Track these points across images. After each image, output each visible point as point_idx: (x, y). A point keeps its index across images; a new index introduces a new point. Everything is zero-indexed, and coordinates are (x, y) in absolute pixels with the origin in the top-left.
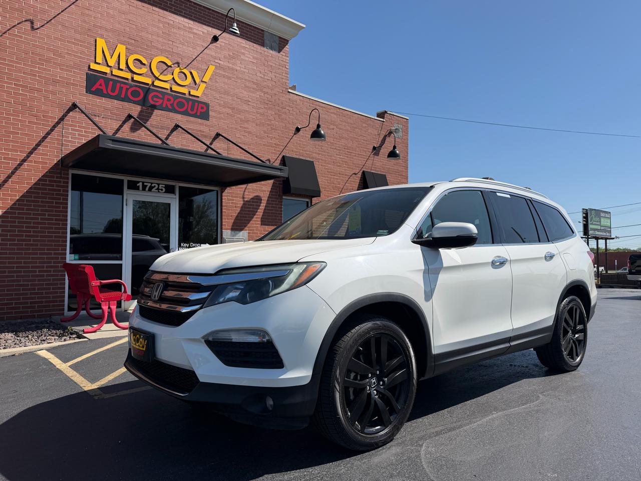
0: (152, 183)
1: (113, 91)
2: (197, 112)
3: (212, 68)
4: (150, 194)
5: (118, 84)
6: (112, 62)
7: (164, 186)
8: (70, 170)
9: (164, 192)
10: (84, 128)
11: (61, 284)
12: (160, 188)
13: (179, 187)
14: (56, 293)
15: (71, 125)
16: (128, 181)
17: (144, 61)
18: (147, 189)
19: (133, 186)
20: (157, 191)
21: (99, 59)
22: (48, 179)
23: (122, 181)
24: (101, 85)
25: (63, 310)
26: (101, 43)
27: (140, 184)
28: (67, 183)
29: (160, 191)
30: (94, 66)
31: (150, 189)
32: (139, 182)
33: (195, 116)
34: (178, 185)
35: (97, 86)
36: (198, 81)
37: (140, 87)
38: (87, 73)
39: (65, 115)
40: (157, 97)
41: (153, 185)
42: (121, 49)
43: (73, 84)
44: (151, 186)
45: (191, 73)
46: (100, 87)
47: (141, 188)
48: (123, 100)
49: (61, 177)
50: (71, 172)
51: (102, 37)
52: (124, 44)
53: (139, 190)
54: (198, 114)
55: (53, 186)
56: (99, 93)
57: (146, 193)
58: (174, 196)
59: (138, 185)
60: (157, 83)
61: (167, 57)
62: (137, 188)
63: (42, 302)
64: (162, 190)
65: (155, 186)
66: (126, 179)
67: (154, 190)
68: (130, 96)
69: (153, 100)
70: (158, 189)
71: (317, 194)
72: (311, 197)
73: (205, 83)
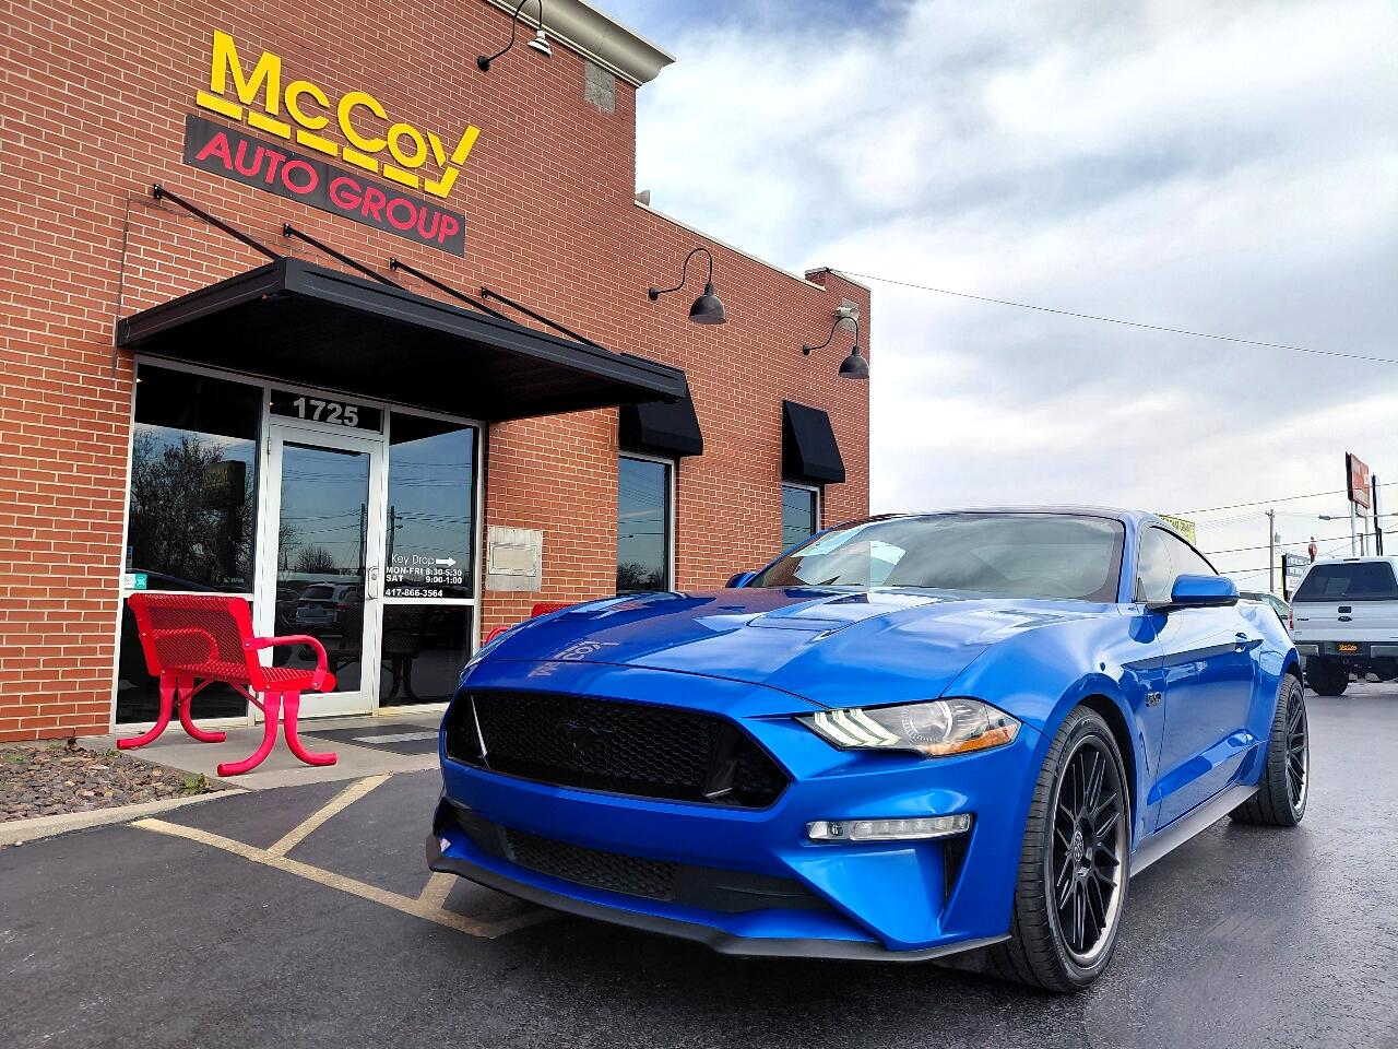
0: (328, 402)
1: (247, 163)
2: (437, 235)
3: (472, 133)
4: (322, 426)
5: (260, 149)
6: (247, 93)
7: (355, 410)
8: (136, 356)
9: (358, 426)
10: (175, 250)
11: (104, 650)
12: (347, 414)
13: (393, 415)
14: (91, 673)
15: (143, 241)
16: (274, 392)
17: (323, 100)
18: (316, 416)
19: (284, 406)
20: (340, 421)
21: (218, 83)
22: (81, 374)
23: (260, 391)
24: (219, 148)
25: (106, 719)
26: (224, 45)
27: (301, 403)
29: (347, 421)
30: (204, 99)
31: (324, 417)
32: (297, 397)
33: (432, 242)
34: (389, 409)
35: (209, 149)
36: (441, 159)
37: (309, 161)
38: (189, 115)
40: (348, 189)
41: (331, 407)
42: (270, 64)
43: (154, 140)
44: (325, 409)
45: (427, 141)
46: (218, 153)
47: (302, 412)
48: (270, 189)
49: (114, 373)
50: (139, 360)
51: (226, 29)
52: (275, 53)
53: (297, 416)
54: (441, 240)
55: (92, 393)
56: (214, 166)
57: (314, 425)
58: (380, 437)
59: (296, 404)
60: (349, 155)
61: (374, 97)
62: (294, 413)
63: (53, 698)
64: (351, 419)
65: (335, 409)
66: (268, 385)
67: (331, 418)
68: (287, 183)
69: (339, 196)
70: (341, 417)
71: (695, 447)
72: (676, 455)
73: (455, 165)
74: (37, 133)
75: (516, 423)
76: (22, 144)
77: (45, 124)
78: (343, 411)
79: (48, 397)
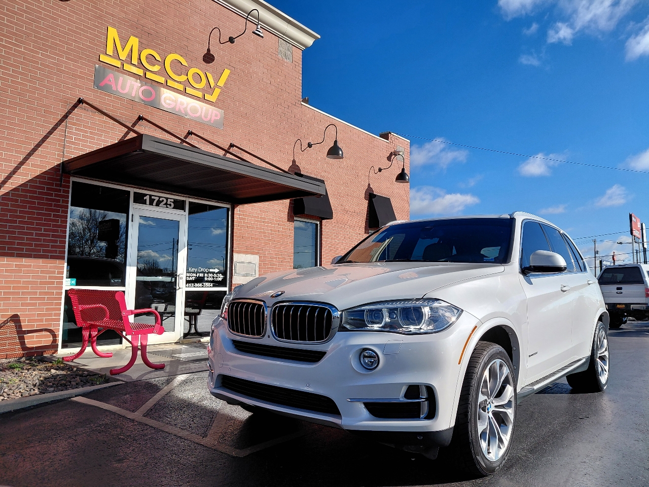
0: (160, 197)
1: (123, 88)
2: (210, 119)
3: (227, 72)
4: (157, 209)
5: (129, 81)
6: (123, 55)
7: (173, 201)
8: (71, 178)
9: (173, 208)
10: (89, 128)
12: (169, 203)
13: (190, 203)
15: (74, 124)
16: (135, 193)
17: (158, 58)
18: (155, 204)
19: (139, 199)
20: (165, 206)
21: (110, 51)
22: (46, 186)
23: (129, 192)
24: (110, 80)
25: (57, 345)
26: (113, 33)
27: (147, 198)
28: (68, 192)
29: (168, 206)
30: (103, 58)
31: (158, 205)
32: (146, 195)
33: (208, 123)
34: (188, 200)
35: (106, 81)
36: (212, 84)
37: (152, 86)
38: (96, 65)
39: (69, 112)
40: (169, 98)
41: (161, 199)
42: (134, 41)
43: (80, 77)
44: (159, 200)
45: (206, 76)
46: (109, 83)
47: (148, 202)
48: (133, 99)
49: (61, 185)
50: (72, 179)
51: (114, 26)
52: (136, 37)
53: (146, 204)
54: (212, 121)
55: (51, 195)
56: (107, 89)
57: (154, 208)
58: (184, 213)
59: (145, 198)
60: (170, 83)
61: (181, 56)
62: (144, 202)
64: (170, 205)
65: (163, 201)
66: (132, 190)
67: (161, 205)
68: (141, 96)
69: (165, 102)
70: (166, 204)
71: (329, 216)
72: (321, 219)
73: (219, 87)
74: (26, 75)
75: (246, 206)
76: (19, 80)
77: (30, 71)
78: (167, 201)
79: (31, 197)
